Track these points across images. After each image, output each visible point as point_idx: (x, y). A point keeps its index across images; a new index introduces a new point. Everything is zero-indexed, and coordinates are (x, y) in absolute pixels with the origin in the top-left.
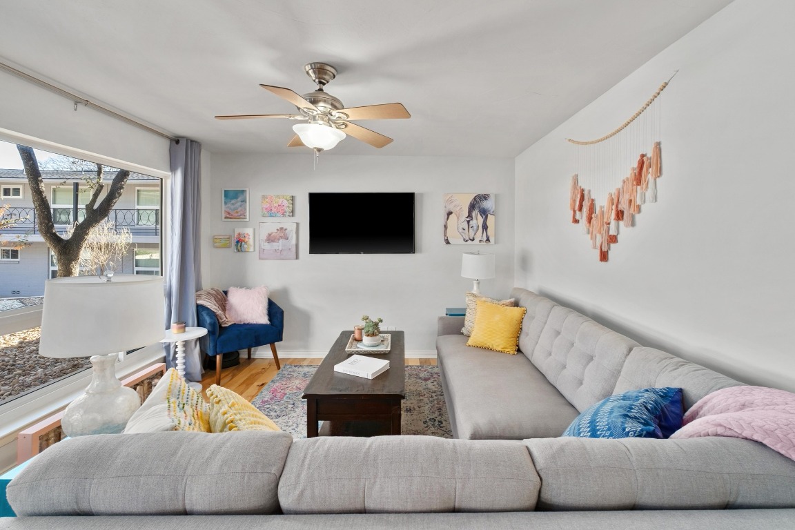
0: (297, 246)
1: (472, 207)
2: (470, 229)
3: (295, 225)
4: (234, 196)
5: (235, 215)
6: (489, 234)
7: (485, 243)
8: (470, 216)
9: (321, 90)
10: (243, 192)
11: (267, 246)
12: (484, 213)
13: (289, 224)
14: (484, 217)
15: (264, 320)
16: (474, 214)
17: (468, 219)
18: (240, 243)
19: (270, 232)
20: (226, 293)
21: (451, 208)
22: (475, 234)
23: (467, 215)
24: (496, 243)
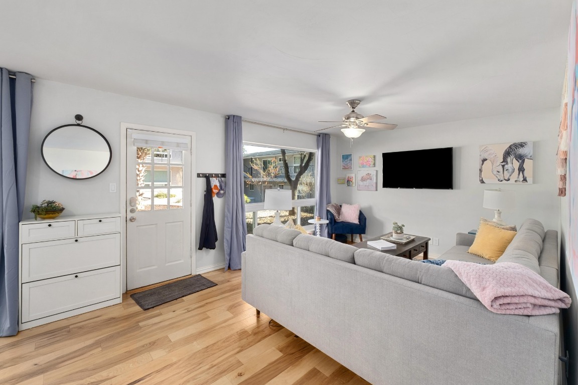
0: (376, 183)
1: (507, 154)
2: (505, 172)
3: (375, 171)
4: (347, 157)
5: (347, 168)
6: (526, 175)
7: (521, 183)
8: (505, 160)
9: (353, 111)
10: (350, 155)
11: (361, 183)
12: (521, 158)
13: (372, 171)
14: (520, 161)
15: (356, 221)
16: (509, 160)
17: (503, 164)
18: (349, 182)
19: (362, 176)
20: (341, 206)
21: (485, 156)
22: (510, 175)
23: (502, 160)
24: (534, 182)
